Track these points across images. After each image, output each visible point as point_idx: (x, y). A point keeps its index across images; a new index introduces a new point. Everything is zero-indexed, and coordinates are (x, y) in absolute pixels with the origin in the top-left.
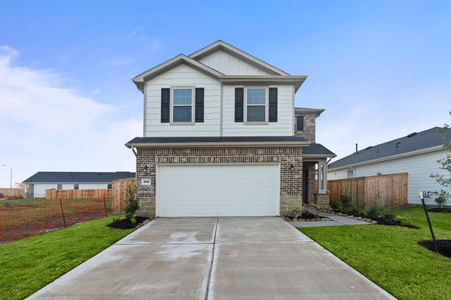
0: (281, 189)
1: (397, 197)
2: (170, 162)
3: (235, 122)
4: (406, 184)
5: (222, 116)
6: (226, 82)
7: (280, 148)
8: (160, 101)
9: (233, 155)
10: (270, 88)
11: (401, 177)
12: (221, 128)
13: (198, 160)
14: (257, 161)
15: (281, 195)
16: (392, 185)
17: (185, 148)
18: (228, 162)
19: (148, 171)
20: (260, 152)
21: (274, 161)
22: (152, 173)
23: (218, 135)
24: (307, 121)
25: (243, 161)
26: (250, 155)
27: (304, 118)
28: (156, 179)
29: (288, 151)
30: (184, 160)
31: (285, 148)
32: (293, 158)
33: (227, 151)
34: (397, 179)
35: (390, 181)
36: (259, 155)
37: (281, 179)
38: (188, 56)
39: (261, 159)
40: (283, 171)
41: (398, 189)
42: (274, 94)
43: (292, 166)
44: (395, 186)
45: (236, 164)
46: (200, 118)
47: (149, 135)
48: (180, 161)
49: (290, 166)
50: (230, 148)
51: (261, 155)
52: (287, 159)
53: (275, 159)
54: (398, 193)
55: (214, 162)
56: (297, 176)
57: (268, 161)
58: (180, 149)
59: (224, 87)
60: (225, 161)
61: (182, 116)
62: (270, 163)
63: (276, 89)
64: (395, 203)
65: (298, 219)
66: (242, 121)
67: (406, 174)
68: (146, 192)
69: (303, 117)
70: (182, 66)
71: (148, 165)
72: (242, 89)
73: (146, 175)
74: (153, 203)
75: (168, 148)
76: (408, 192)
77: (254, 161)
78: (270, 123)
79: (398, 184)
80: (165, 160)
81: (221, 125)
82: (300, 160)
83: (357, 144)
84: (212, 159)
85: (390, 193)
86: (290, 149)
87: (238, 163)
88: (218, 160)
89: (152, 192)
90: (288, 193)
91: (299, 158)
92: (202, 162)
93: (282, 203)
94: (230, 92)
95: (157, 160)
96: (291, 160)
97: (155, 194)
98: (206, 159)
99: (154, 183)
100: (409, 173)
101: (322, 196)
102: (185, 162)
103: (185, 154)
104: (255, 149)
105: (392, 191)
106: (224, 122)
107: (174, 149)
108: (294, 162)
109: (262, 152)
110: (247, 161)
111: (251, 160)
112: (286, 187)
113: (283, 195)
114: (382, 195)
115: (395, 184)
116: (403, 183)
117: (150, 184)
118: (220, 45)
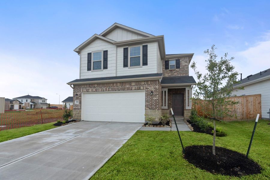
0: (146, 106)
1: (252, 112)
2: (88, 92)
3: (124, 67)
4: (260, 103)
5: (116, 65)
6: (118, 45)
7: (144, 81)
8: (87, 60)
9: (118, 86)
10: (143, 46)
11: (255, 97)
12: (116, 72)
13: (100, 90)
14: (131, 90)
15: (145, 110)
16: (247, 104)
17: (94, 84)
18: (116, 90)
19: (78, 97)
20: (133, 84)
21: (141, 89)
22: (80, 98)
23: (115, 75)
24: (183, 62)
25: (124, 89)
26: (128, 86)
27: (181, 60)
28: (82, 100)
29: (149, 83)
30: (94, 90)
31: (147, 81)
32: (152, 87)
33: (115, 85)
34: (251, 99)
35: (245, 101)
36: (132, 86)
37: (146, 100)
38: (99, 35)
39: (134, 88)
40: (147, 95)
41: (252, 107)
42: (145, 48)
43: (152, 92)
44: (250, 104)
45: (120, 91)
46: (105, 67)
47: (82, 78)
48: (92, 91)
49: (150, 92)
50: (116, 83)
51: (134, 86)
52: (149, 87)
53: (142, 88)
54: (252, 109)
55: (108, 91)
56: (155, 98)
57: (138, 90)
58: (92, 84)
59: (118, 48)
60: (114, 90)
61: (97, 67)
62: (138, 91)
63: (147, 46)
64: (249, 117)
65: (149, 125)
66: (127, 67)
67: (260, 95)
68: (77, 107)
69: (179, 60)
70: (97, 40)
71: (78, 94)
72: (127, 49)
73: (77, 98)
74: (80, 113)
75: (86, 84)
76: (262, 109)
77: (130, 90)
78: (143, 66)
79: (253, 103)
80: (85, 90)
81: (116, 70)
82: (157, 88)
83: (241, 74)
84: (108, 89)
85: (245, 109)
86: (150, 81)
87: (121, 91)
88: (110, 89)
89: (79, 107)
90: (150, 109)
91: (156, 87)
92: (103, 91)
93: (146, 115)
94: (121, 50)
95: (82, 91)
96: (152, 88)
97: (81, 108)
98: (105, 89)
99: (80, 103)
100: (262, 94)
101: (188, 111)
102: (94, 91)
103: (94, 87)
104: (130, 82)
105: (247, 108)
106: (118, 68)
107: (90, 84)
108: (153, 90)
109: (134, 84)
110: (126, 89)
111: (128, 89)
112: (148, 105)
113: (147, 110)
114: (238, 110)
115: (249, 103)
116: (257, 102)
117: (78, 103)
118: (116, 25)
